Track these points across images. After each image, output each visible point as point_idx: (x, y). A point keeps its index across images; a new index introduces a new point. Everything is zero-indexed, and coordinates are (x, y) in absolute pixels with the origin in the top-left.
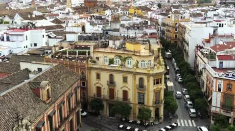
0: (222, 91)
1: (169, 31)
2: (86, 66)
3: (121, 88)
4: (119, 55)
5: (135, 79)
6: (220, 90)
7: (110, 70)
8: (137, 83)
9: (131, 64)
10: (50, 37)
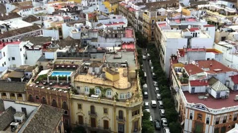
0: (193, 119)
1: (145, 27)
2: (68, 97)
3: (102, 118)
4: (99, 86)
5: (115, 111)
6: (191, 118)
7: (91, 102)
8: (117, 114)
9: (110, 94)
10: (27, 48)
